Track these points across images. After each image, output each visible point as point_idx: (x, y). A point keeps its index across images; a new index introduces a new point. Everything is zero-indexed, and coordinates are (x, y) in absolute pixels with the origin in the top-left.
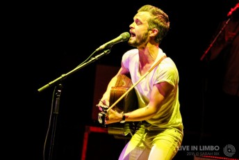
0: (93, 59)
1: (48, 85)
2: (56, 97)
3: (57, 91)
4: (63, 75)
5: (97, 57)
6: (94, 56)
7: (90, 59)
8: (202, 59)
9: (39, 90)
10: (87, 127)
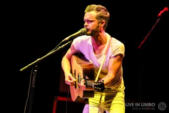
0: (60, 47)
1: (27, 66)
2: (33, 75)
3: (34, 71)
4: (38, 59)
5: (63, 46)
6: (61, 45)
7: (58, 48)
8: (139, 48)
9: (21, 70)
10: (56, 97)
